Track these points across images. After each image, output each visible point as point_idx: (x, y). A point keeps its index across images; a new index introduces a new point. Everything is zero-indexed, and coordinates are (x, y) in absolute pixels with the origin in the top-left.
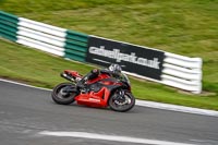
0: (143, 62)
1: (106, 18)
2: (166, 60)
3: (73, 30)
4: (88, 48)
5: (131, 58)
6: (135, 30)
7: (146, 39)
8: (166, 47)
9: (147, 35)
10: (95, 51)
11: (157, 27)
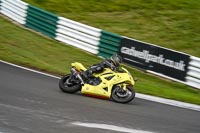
0: (170, 63)
1: (138, 21)
2: (191, 63)
3: (107, 30)
4: (120, 48)
5: (159, 59)
6: (163, 33)
7: (173, 43)
8: (192, 51)
9: (174, 39)
10: (126, 51)
11: (185, 32)
